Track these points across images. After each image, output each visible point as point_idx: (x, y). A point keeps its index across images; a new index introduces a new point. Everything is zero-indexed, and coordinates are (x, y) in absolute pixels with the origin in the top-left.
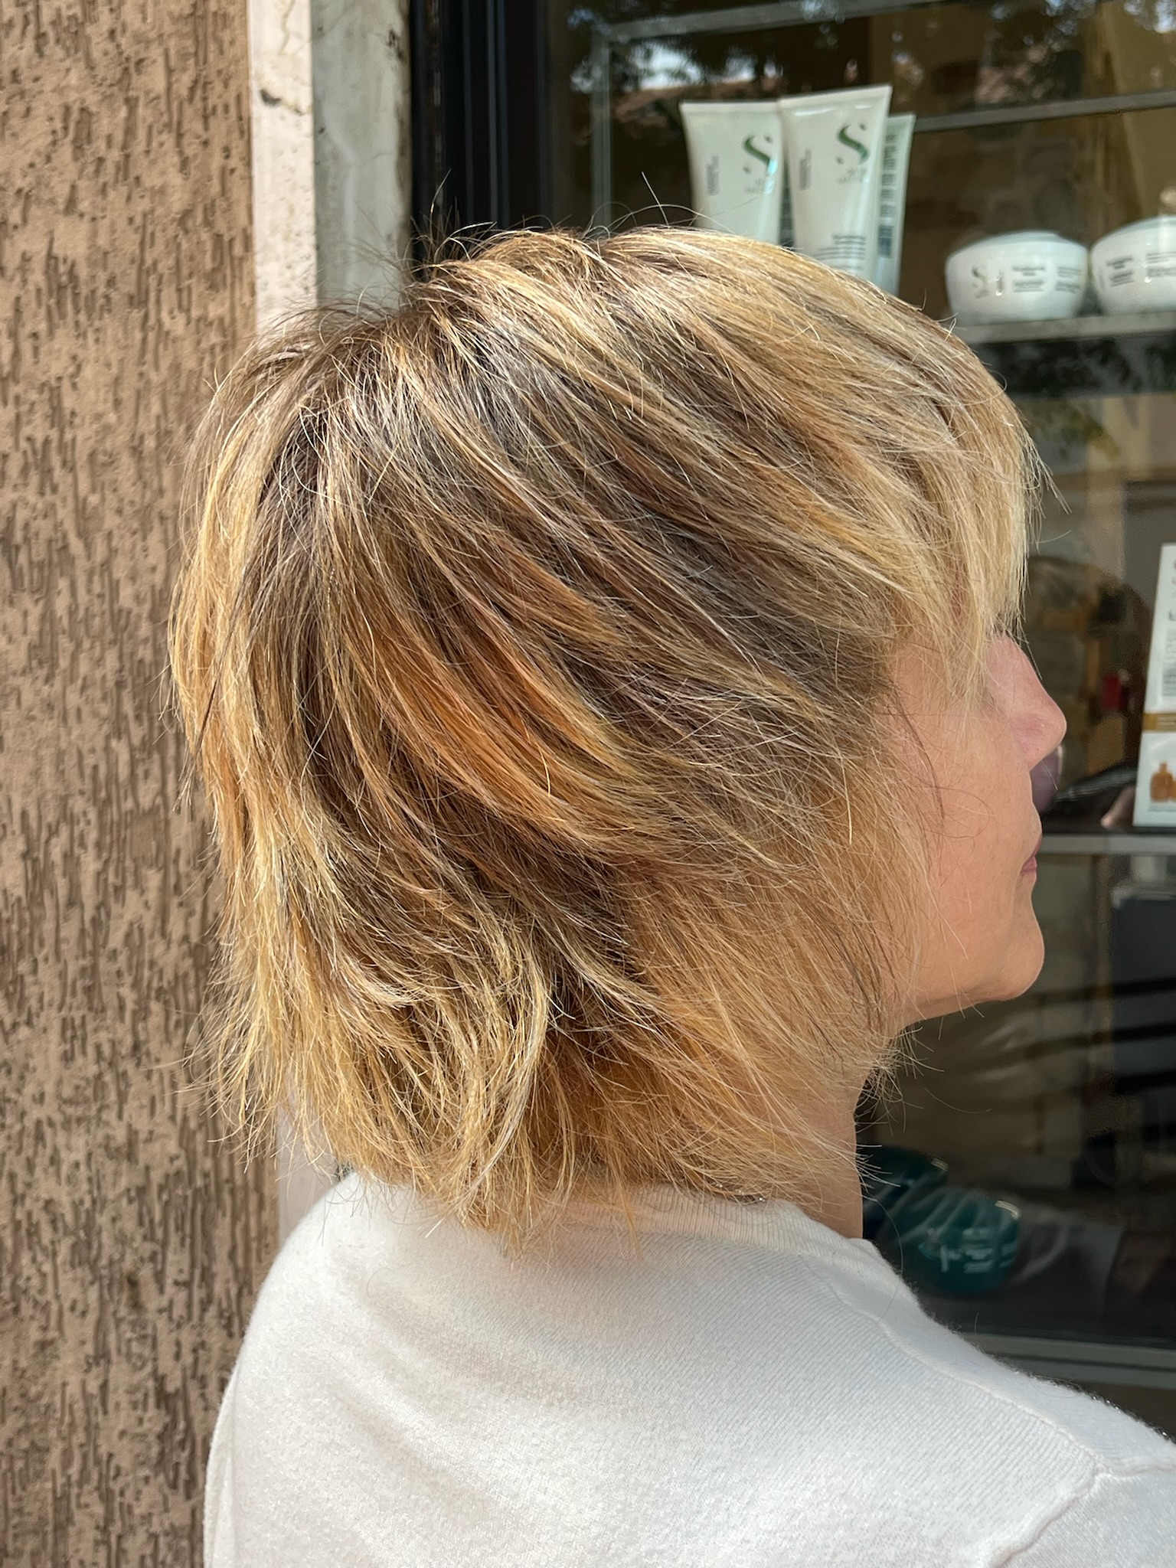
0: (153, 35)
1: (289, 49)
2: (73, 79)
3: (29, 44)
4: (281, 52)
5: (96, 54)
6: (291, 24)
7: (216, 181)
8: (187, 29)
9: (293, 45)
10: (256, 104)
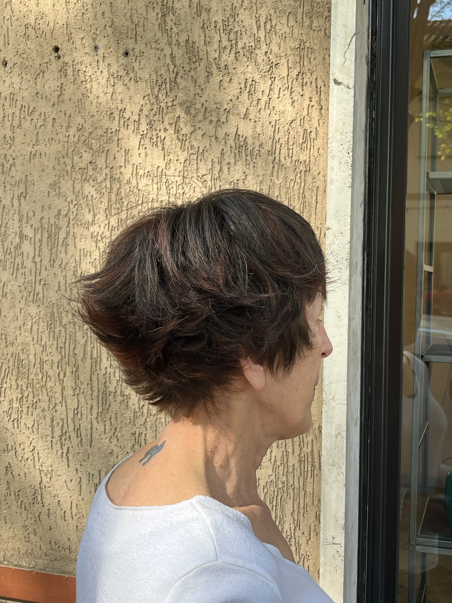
0: (282, 54)
2: (250, 69)
3: (233, 55)
4: (343, 66)
6: (347, 55)
7: (306, 110)
9: (348, 63)
10: (332, 84)
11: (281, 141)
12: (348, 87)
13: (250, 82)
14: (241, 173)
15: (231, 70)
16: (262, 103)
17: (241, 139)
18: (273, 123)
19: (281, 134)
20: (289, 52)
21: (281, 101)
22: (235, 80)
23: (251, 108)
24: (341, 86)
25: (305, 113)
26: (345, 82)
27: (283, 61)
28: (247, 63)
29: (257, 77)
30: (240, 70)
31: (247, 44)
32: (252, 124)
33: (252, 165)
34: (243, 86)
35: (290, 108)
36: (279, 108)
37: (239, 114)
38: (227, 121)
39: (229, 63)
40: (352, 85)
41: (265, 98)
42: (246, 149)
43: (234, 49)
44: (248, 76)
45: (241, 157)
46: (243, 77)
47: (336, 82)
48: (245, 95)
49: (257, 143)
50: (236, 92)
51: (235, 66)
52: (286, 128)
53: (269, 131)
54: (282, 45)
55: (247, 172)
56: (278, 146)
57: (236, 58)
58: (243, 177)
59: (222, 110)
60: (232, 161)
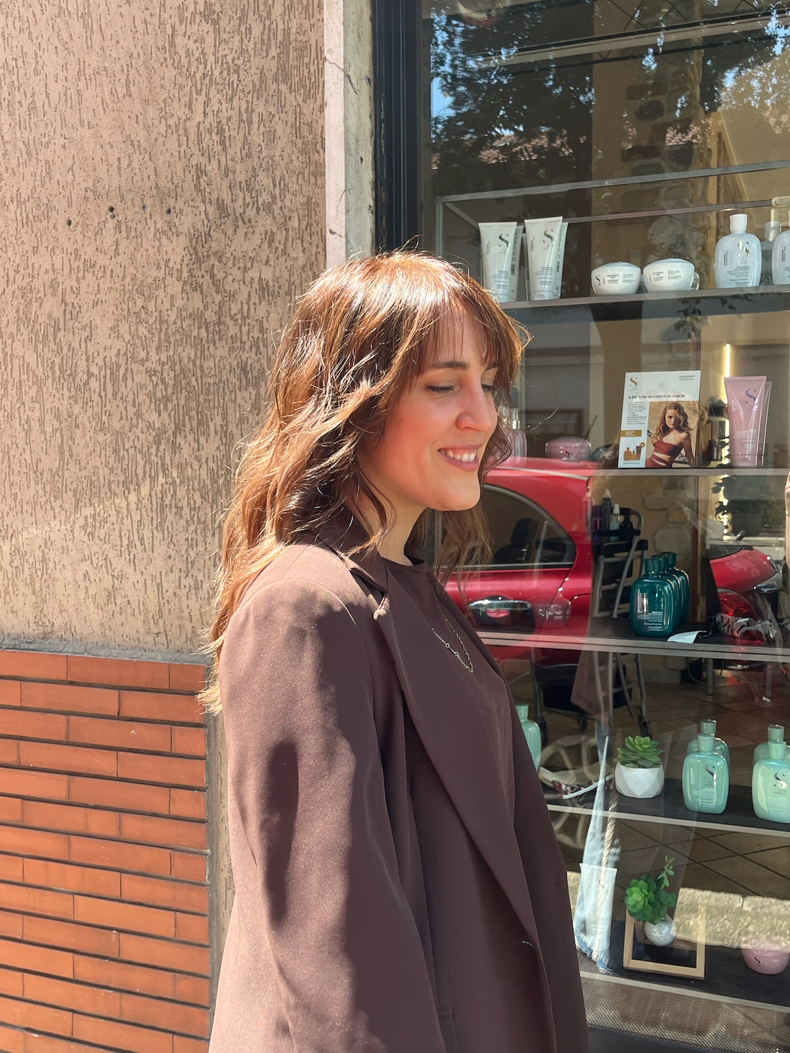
0: (294, 209)
1: (338, 217)
2: (268, 222)
3: (254, 210)
4: (336, 218)
5: (276, 214)
6: (339, 209)
7: (314, 256)
8: (305, 207)
9: (340, 215)
10: (328, 235)
11: (296, 283)
12: (341, 236)
13: (269, 233)
14: (265, 311)
15: (253, 223)
16: (280, 250)
17: (264, 282)
18: (289, 268)
19: (296, 276)
20: (299, 206)
21: (294, 249)
22: (257, 232)
23: (271, 255)
24: (335, 235)
25: (314, 258)
26: (338, 232)
27: (295, 214)
28: (267, 217)
29: (274, 229)
30: (261, 223)
31: (266, 201)
32: (272, 269)
33: (273, 304)
34: (263, 236)
35: (301, 255)
36: (293, 255)
37: (261, 261)
38: (252, 267)
39: (252, 217)
40: (343, 234)
41: (281, 247)
42: (268, 291)
43: (255, 205)
44: (268, 228)
45: (264, 298)
46: (263, 229)
47: (331, 232)
48: (266, 244)
49: (277, 285)
50: (258, 242)
51: (256, 220)
52: (299, 271)
53: (286, 275)
54: (293, 201)
55: (269, 310)
56: (293, 287)
57: (258, 213)
58: (267, 315)
59: (248, 257)
60: (257, 301)
